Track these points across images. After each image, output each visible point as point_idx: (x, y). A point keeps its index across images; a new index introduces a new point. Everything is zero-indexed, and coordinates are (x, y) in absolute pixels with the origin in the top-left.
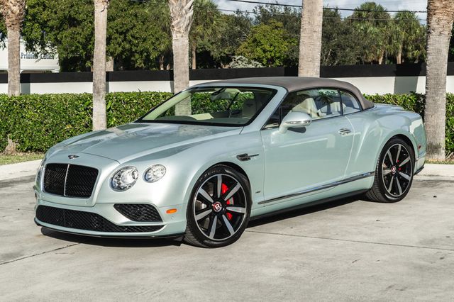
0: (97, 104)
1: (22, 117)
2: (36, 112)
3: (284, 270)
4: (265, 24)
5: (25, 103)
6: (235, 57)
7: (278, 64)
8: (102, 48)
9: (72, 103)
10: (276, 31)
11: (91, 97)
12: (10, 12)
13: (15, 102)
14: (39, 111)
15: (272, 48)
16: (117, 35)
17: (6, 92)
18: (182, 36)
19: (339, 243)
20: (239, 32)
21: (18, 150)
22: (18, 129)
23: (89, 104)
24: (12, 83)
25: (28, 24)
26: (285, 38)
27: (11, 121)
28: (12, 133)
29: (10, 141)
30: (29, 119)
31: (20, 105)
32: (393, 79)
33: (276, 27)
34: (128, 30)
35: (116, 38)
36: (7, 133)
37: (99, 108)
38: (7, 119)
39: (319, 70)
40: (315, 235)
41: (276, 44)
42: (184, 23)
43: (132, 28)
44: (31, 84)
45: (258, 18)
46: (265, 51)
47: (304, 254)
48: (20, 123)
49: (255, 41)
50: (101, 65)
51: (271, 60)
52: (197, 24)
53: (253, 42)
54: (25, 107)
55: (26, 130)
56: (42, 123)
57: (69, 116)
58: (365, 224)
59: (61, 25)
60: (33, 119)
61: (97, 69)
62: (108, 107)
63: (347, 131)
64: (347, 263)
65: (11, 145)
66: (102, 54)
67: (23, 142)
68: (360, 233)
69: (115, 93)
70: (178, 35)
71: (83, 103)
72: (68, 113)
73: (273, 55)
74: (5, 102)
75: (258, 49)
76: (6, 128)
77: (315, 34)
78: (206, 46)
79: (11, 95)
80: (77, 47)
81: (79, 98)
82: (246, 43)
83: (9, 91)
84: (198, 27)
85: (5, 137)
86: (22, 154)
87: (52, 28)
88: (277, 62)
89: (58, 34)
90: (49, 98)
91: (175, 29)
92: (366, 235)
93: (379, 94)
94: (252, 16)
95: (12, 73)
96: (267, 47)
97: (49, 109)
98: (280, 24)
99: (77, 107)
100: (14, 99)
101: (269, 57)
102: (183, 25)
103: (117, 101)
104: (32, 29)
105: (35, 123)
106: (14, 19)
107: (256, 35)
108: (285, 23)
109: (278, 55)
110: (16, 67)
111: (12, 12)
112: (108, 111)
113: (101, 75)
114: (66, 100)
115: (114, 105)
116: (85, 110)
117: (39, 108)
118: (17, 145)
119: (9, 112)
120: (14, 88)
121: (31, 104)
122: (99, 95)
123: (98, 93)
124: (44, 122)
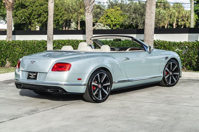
0: (49, 45)
1: (14, 51)
2: (20, 48)
3: (157, 117)
4: (112, 8)
5: (15, 45)
6: (97, 23)
7: (118, 27)
8: (52, 20)
9: (37, 44)
10: (117, 12)
11: (46, 42)
12: (8, 2)
13: (10, 44)
14: (22, 48)
15: (115, 20)
18: (90, 14)
19: (178, 106)
20: (100, 12)
21: (11, 66)
22: (12, 56)
23: (45, 45)
24: (9, 35)
26: (121, 15)
27: (8, 53)
28: (9, 58)
29: (7, 62)
30: (17, 52)
31: (13, 45)
32: (187, 35)
33: (117, 10)
35: (43, 14)
36: (6, 58)
37: (50, 47)
38: (6, 52)
39: (154, 30)
40: (165, 103)
41: (117, 18)
42: (91, 8)
44: (16, 36)
45: (109, 5)
46: (112, 21)
47: (163, 111)
48: (13, 54)
49: (107, 16)
50: (51, 27)
51: (115, 25)
53: (106, 17)
54: (15, 46)
55: (15, 57)
56: (23, 53)
57: (36, 51)
58: (186, 98)
60: (19, 52)
61: (49, 29)
62: (54, 47)
64: (184, 114)
65: (8, 63)
67: (13, 62)
68: (185, 102)
69: (57, 40)
70: (88, 14)
71: (42, 45)
72: (35, 49)
73: (116, 23)
74: (6, 44)
75: (109, 20)
76: (6, 56)
77: (152, 14)
79: (8, 40)
81: (40, 42)
82: (103, 17)
85: (5, 60)
86: (13, 68)
88: (118, 26)
90: (27, 42)
91: (87, 11)
92: (188, 103)
93: (181, 42)
94: (106, 4)
95: (9, 30)
96: (113, 19)
97: (26, 47)
98: (119, 8)
99: (39, 47)
100: (10, 42)
101: (114, 24)
102: (90, 9)
103: (58, 44)
105: (20, 53)
106: (10, 5)
107: (108, 14)
108: (121, 8)
109: (118, 23)
110: (11, 28)
111: (9, 2)
112: (54, 48)
113: (51, 32)
114: (34, 43)
115: (57, 46)
116: (43, 48)
117: (22, 47)
118: (11, 64)
119: (7, 48)
120: (10, 38)
121: (18, 45)
122: (50, 41)
123: (50, 40)
124: (24, 53)
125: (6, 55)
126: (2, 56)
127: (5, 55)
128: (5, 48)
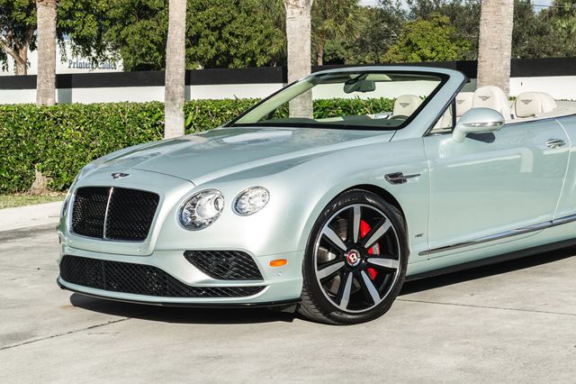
0: (171, 117)
1: (58, 137)
2: (79, 129)
4: (424, 19)
5: (63, 117)
9: (133, 115)
10: (440, 30)
11: (162, 107)
13: (46, 114)
14: (82, 128)
15: (434, 54)
16: (207, 32)
17: (34, 101)
18: (301, 13)
20: (387, 31)
21: (51, 187)
22: (51, 156)
23: (160, 117)
24: (43, 87)
25: (78, 14)
26: (452, 40)
27: (40, 144)
28: (42, 162)
29: (38, 174)
30: (67, 140)
31: (55, 119)
33: (440, 24)
34: (224, 25)
36: (34, 162)
37: (174, 124)
38: (34, 141)
40: (509, 305)
41: (440, 48)
43: (230, 22)
44: (73, 89)
45: (414, 10)
48: (54, 147)
49: (409, 43)
52: (325, 18)
53: (407, 45)
54: (61, 122)
55: (63, 158)
56: (87, 146)
57: (128, 136)
59: (127, 17)
60: (74, 140)
61: (172, 64)
62: (188, 123)
63: (560, 143)
64: (566, 347)
65: (40, 180)
66: (179, 41)
67: (58, 176)
69: (198, 101)
70: (296, 11)
71: (150, 116)
72: (127, 130)
74: (32, 115)
75: (414, 55)
76: (33, 156)
77: (503, 8)
78: (337, 52)
79: (40, 104)
80: (150, 48)
81: (143, 108)
82: (396, 47)
83: (38, 99)
84: (325, 22)
85: (32, 168)
86: (56, 194)
87: (113, 21)
89: (122, 29)
90: (99, 109)
91: (290, 1)
94: (405, 7)
96: (427, 52)
97: (97, 125)
98: (445, 19)
99: (140, 123)
100: (45, 111)
103: (201, 113)
104: (84, 23)
105: (77, 146)
107: (411, 35)
108: (453, 18)
110: (50, 62)
112: (187, 128)
113: (178, 73)
114: (123, 112)
115: (198, 119)
116: (153, 126)
117: (83, 124)
118: (49, 181)
119: (37, 129)
120: (46, 94)
121: (72, 117)
122: (175, 104)
123: (172, 100)
124: (91, 145)
125: (34, 153)
126: (21, 155)
127: (29, 154)
128: (28, 129)
